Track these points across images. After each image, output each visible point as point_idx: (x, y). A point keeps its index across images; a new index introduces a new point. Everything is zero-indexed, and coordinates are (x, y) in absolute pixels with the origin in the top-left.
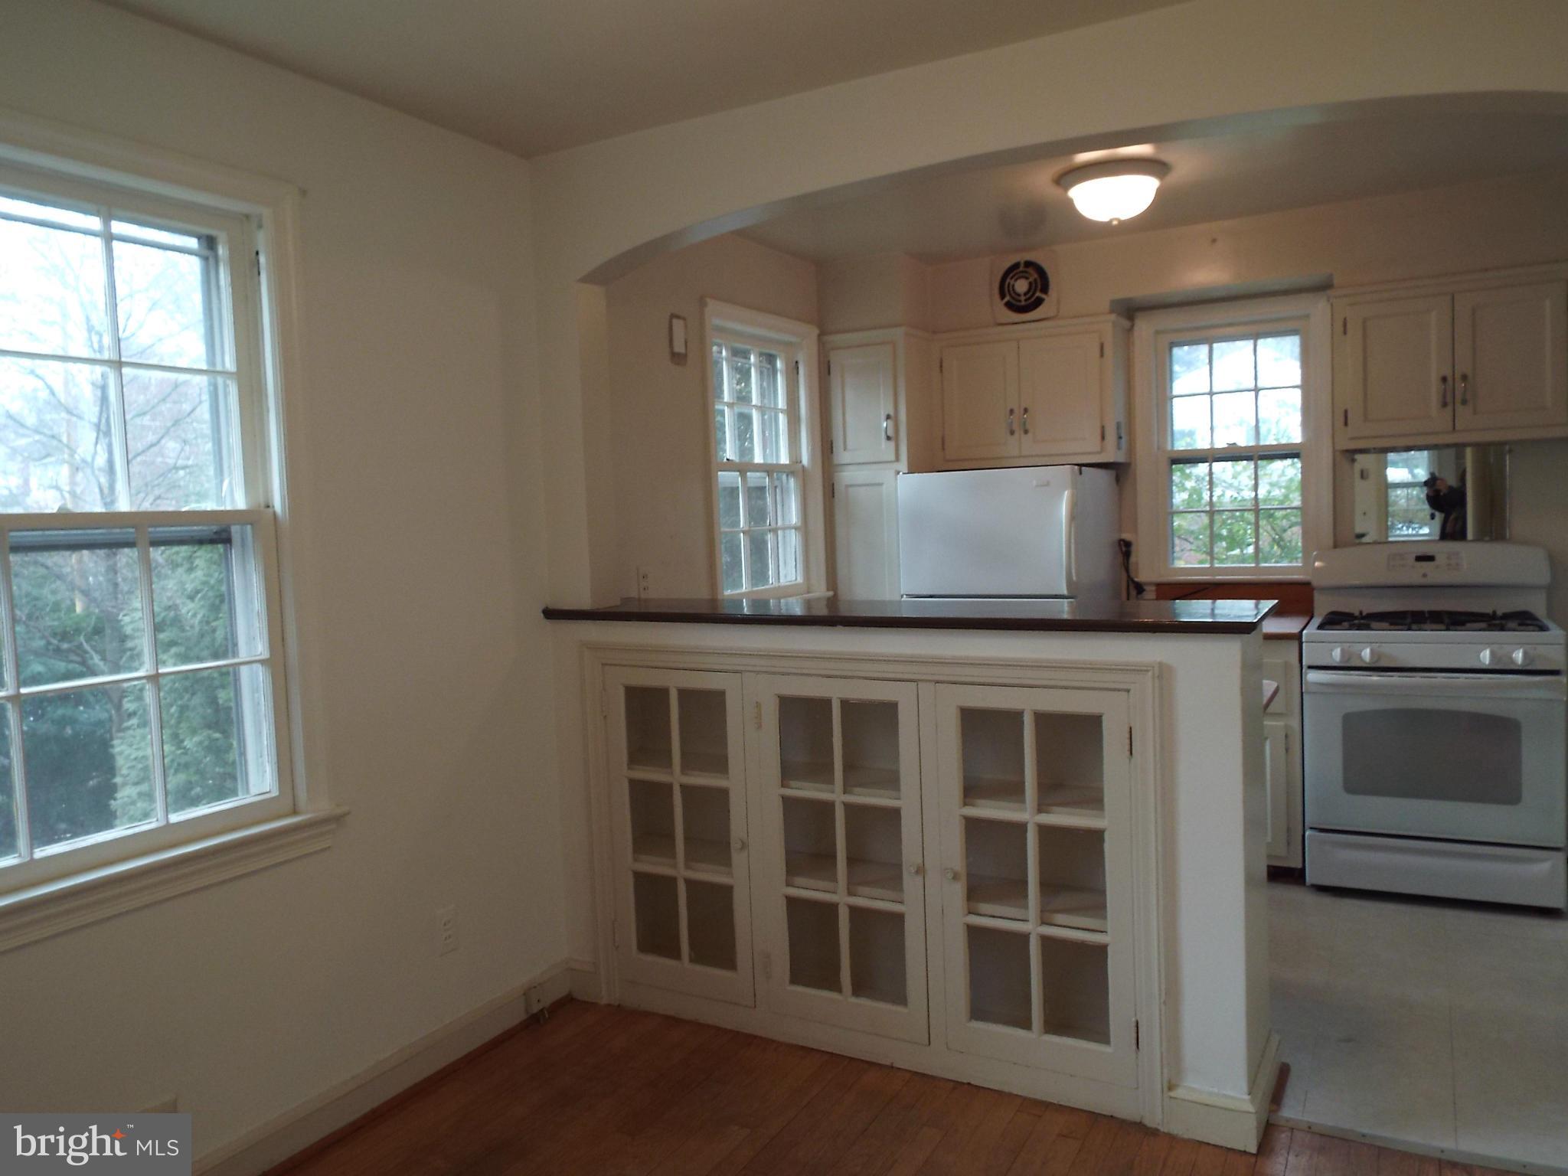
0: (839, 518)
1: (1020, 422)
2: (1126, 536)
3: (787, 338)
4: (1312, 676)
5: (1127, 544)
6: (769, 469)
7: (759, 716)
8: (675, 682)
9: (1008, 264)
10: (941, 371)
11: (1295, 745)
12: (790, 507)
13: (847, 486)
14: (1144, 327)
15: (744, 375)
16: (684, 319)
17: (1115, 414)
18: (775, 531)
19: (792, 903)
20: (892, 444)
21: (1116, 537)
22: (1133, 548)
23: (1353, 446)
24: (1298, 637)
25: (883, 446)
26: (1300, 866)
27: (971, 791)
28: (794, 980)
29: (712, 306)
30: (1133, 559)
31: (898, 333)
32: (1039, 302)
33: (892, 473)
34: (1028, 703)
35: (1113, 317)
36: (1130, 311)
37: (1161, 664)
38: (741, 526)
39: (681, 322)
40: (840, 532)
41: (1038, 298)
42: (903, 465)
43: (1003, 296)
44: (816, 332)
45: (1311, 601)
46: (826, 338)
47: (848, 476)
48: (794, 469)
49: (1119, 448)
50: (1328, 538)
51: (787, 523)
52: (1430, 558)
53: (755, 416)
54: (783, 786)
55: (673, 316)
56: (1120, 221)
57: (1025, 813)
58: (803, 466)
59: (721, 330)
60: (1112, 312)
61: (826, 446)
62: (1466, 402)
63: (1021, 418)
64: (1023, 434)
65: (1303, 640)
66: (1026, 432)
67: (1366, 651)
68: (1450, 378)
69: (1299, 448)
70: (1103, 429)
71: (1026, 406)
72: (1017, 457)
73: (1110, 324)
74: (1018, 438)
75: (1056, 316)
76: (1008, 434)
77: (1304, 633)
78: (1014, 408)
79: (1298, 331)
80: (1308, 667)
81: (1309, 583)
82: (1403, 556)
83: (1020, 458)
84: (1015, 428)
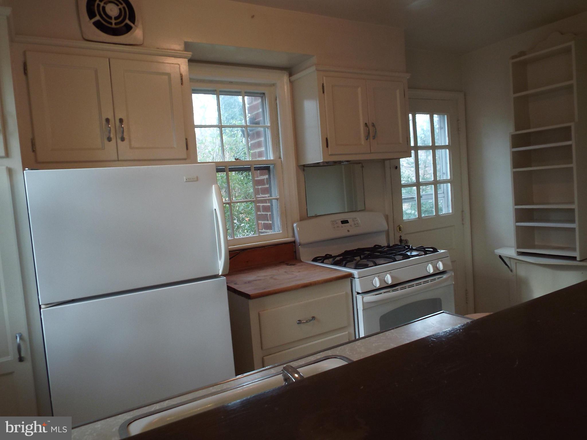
1: (117, 131)
10: (26, 74)
32: (128, 28)
42: (17, 162)
50: (297, 215)
62: (374, 137)
63: (117, 127)
64: (119, 141)
65: (355, 277)
66: (123, 139)
67: (387, 277)
68: (368, 125)
69: (273, 163)
70: (187, 141)
71: (121, 117)
72: (115, 161)
73: (187, 60)
74: (115, 144)
75: (143, 43)
76: (106, 141)
77: (355, 272)
78: (109, 117)
79: (264, 94)
80: (358, 293)
81: (294, 242)
82: (336, 221)
83: (118, 161)
84: (112, 136)
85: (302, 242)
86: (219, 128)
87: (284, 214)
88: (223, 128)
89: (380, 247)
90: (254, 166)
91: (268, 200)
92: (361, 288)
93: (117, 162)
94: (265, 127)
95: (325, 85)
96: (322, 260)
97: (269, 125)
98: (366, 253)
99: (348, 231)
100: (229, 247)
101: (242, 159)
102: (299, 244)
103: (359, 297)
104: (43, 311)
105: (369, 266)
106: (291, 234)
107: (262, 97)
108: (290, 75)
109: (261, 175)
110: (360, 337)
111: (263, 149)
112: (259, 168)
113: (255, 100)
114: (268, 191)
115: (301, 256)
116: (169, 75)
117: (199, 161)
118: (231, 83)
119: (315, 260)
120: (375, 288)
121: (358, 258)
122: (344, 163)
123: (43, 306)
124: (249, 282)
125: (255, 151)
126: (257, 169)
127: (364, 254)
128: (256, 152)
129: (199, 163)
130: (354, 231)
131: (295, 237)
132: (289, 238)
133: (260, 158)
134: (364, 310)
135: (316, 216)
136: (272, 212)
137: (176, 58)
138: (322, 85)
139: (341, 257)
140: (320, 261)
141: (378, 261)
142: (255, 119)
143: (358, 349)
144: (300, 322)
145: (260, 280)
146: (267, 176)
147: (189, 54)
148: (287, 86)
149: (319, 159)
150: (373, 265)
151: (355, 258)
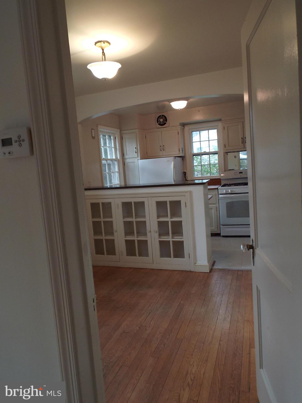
0: (126, 170)
1: (163, 148)
2: (185, 171)
3: (113, 132)
4: (220, 196)
5: (185, 173)
6: (112, 160)
7: (118, 206)
8: (101, 201)
9: (159, 116)
10: (146, 138)
11: (217, 209)
12: (116, 168)
13: (128, 163)
14: (186, 128)
15: (105, 140)
16: (94, 129)
17: (181, 146)
18: (113, 173)
19: (126, 241)
20: (137, 154)
21: (183, 171)
22: (186, 173)
23: (227, 151)
24: (217, 189)
25: (134, 154)
26: (220, 233)
27: (158, 217)
28: (127, 255)
29: (99, 126)
30: (186, 175)
31: (137, 131)
32: (165, 123)
33: (137, 160)
34: (168, 199)
35: (180, 126)
36: (184, 125)
37: (190, 191)
38: (107, 172)
39: (94, 130)
40: (127, 172)
41: (165, 122)
42: (139, 158)
43: (158, 122)
44: (119, 130)
45: (221, 182)
46: (121, 132)
47: (127, 161)
48: (116, 160)
49: (182, 153)
50: (223, 170)
51: (115, 171)
52: (242, 173)
53: (108, 148)
54: (123, 219)
55: (92, 129)
56: (180, 109)
57: (168, 219)
58: (118, 159)
59: (101, 131)
60: (180, 125)
61: (123, 155)
62: (246, 142)
64: (163, 151)
67: (229, 190)
68: (243, 138)
71: (164, 145)
72: (162, 156)
73: (180, 128)
75: (169, 126)
76: (160, 151)
77: (219, 188)
78: (161, 145)
81: (220, 179)
82: (237, 172)
120: (224, 193)
138: (224, 127)
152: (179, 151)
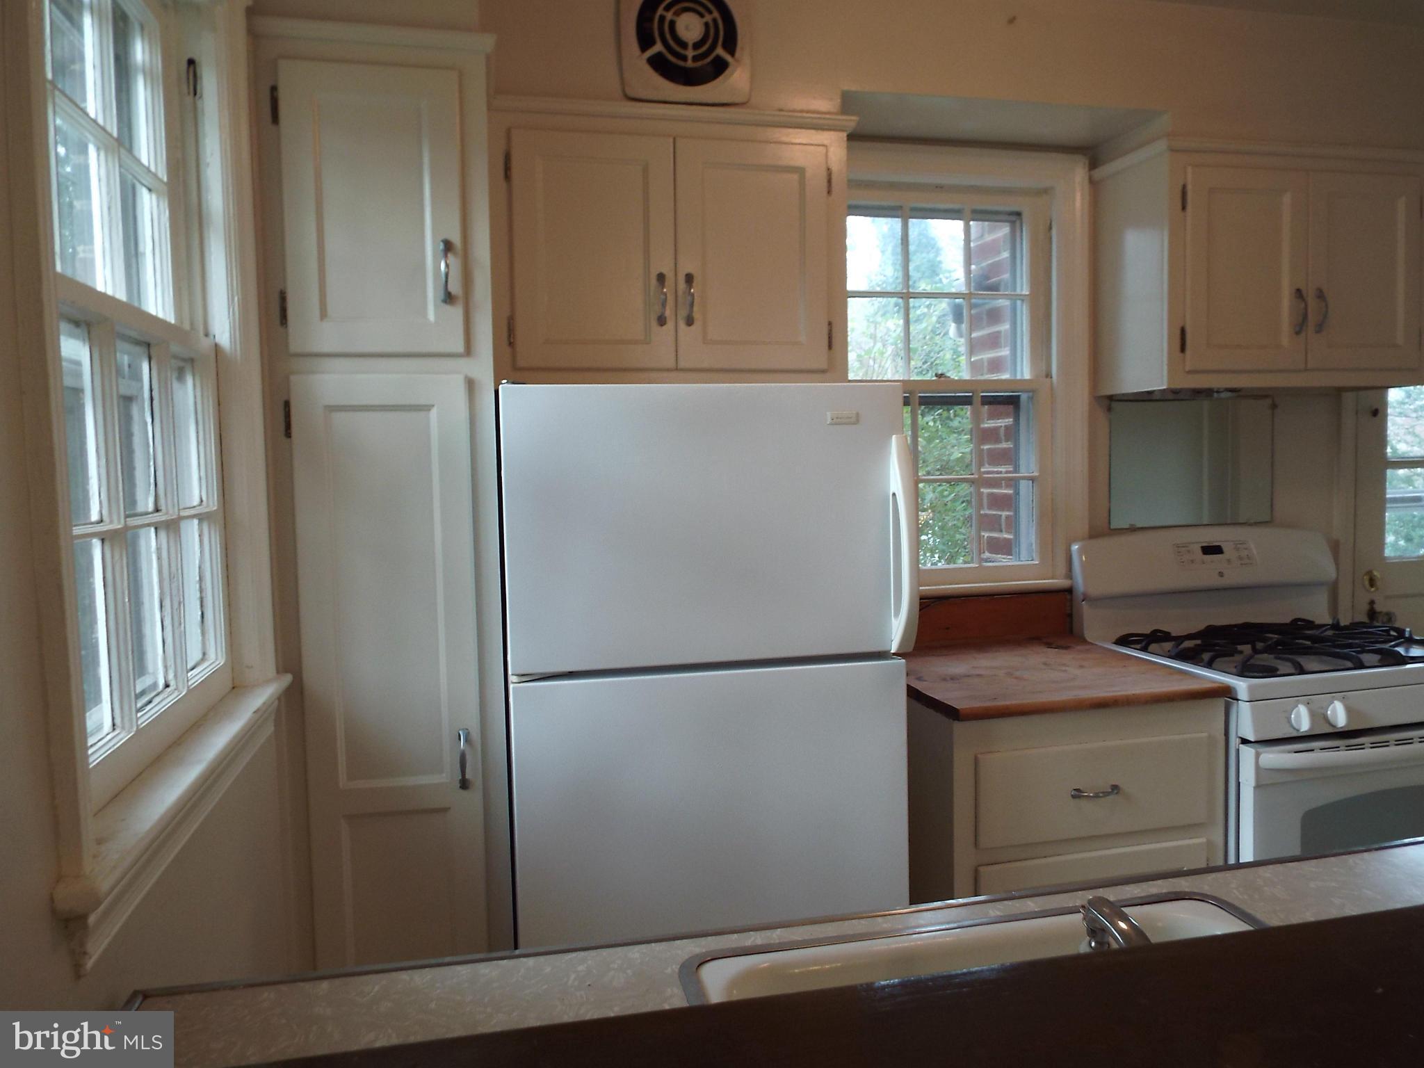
1: (678, 301)
10: (508, 179)
13: (331, 408)
20: (456, 312)
25: (431, 316)
31: (468, 47)
32: (719, 66)
38: (94, 516)
40: (309, 524)
41: (719, 51)
42: (484, 366)
47: (328, 384)
48: (191, 348)
50: (1082, 522)
51: (179, 505)
52: (1217, 549)
58: (217, 347)
61: (269, 303)
62: (1320, 328)
63: (680, 293)
64: (682, 325)
65: (1239, 697)
66: (690, 321)
67: (1334, 708)
68: (1304, 292)
69: (1031, 388)
70: (831, 327)
71: (689, 270)
72: (668, 370)
73: (844, 135)
74: (672, 332)
75: (747, 102)
76: (654, 324)
77: (1242, 686)
78: (664, 271)
79: (1019, 214)
80: (1245, 741)
81: (1069, 591)
82: (1187, 547)
83: (677, 371)
84: (668, 313)
85: (1094, 591)
86: (902, 298)
87: (1049, 518)
88: (911, 300)
89: (1310, 624)
90: (982, 394)
91: (1011, 479)
92: (1256, 731)
93: (673, 374)
94: (1014, 298)
95: (1189, 187)
96: (1144, 644)
97: (1026, 292)
98: (1271, 638)
99: (1221, 574)
100: (921, 588)
101: (954, 376)
102: (1082, 597)
103: (1247, 753)
104: (513, 688)
105: (1278, 673)
106: (1061, 568)
107: (1013, 223)
108: (1094, 165)
109: (992, 416)
110: (1241, 861)
111: (1005, 352)
112: (992, 400)
113: (991, 231)
114: (1009, 457)
115: (1085, 625)
116: (800, 171)
117: (850, 378)
118: (940, 188)
119: (1124, 641)
120: (1295, 734)
121: (1246, 649)
122: (1223, 395)
123: (515, 677)
124: (953, 678)
125: (980, 357)
126: (987, 401)
127: (1264, 640)
128: (982, 359)
129: (850, 381)
130: (1236, 576)
131: (1071, 579)
132: (1056, 579)
133: (993, 374)
134: (1258, 787)
135: (1133, 529)
136: (1017, 511)
137: (820, 132)
138: (1180, 188)
139: (1199, 642)
140: (1138, 646)
141: (1308, 662)
142: (988, 278)
143: (1266, 888)
144: (1078, 794)
145: (979, 676)
146: (1011, 420)
147: (851, 121)
148: (1082, 195)
149: (1156, 380)
150: (1293, 671)
151: (1240, 648)
152: (830, 346)
